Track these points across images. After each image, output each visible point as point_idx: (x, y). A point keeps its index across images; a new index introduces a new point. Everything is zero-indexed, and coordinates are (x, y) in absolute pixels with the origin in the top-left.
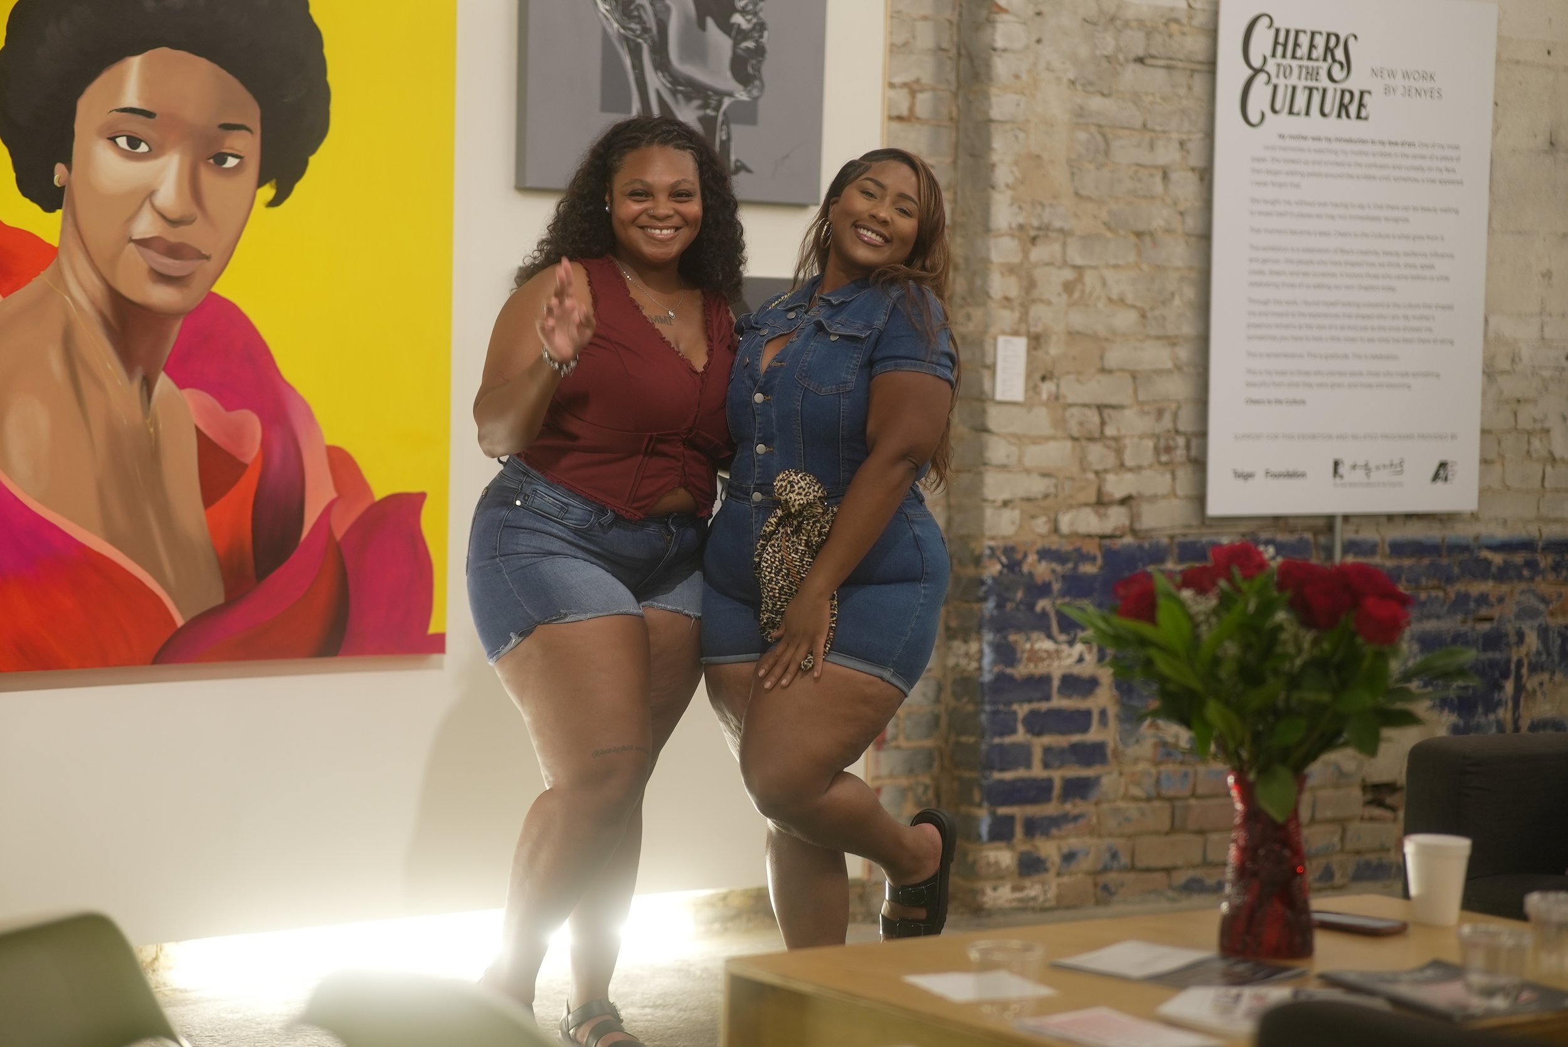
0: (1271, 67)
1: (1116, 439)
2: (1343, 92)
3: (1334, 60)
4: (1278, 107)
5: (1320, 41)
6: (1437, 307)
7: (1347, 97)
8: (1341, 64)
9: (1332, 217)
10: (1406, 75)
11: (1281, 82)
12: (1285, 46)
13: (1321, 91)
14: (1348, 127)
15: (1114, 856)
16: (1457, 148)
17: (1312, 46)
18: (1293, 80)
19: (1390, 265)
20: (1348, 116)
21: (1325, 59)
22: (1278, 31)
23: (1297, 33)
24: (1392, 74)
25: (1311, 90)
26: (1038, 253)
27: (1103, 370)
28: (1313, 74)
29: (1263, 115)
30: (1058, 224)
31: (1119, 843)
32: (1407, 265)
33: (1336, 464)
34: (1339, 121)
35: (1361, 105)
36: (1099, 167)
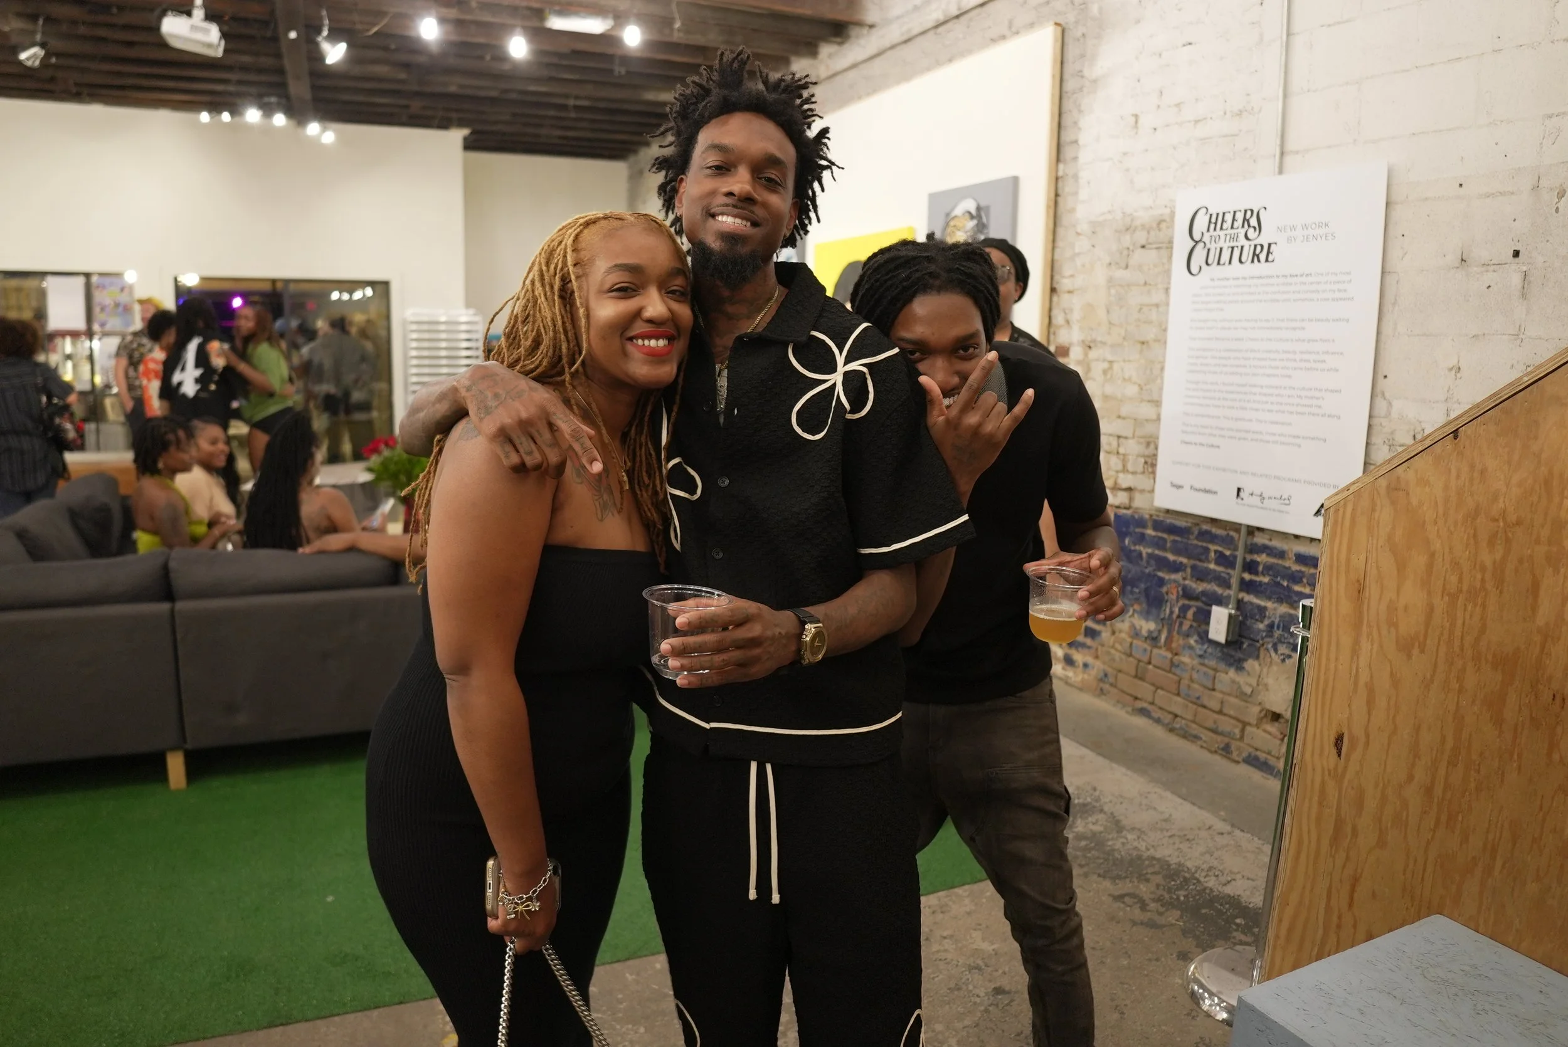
0: (1206, 238)
1: (1124, 455)
2: (1255, 246)
3: (1249, 226)
4: (1210, 261)
5: (1240, 217)
6: (1326, 390)
7: (1259, 249)
8: (1255, 228)
9: (1245, 329)
10: (1305, 227)
11: (1213, 246)
12: (1216, 223)
13: (1240, 248)
14: (1261, 268)
15: (1106, 675)
16: (1349, 273)
17: (1234, 219)
18: (1221, 244)
19: (1288, 360)
20: (1259, 261)
21: (1243, 226)
22: (1211, 215)
23: (1224, 214)
24: (1293, 228)
25: (1233, 248)
26: (1093, 354)
27: (1119, 417)
28: (1235, 238)
29: (1200, 267)
30: (1099, 339)
31: (1110, 671)
32: (1301, 360)
33: (1239, 490)
34: (1252, 265)
35: (1269, 252)
36: (1121, 307)
